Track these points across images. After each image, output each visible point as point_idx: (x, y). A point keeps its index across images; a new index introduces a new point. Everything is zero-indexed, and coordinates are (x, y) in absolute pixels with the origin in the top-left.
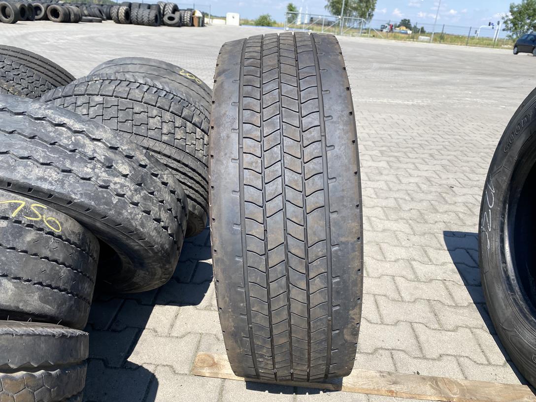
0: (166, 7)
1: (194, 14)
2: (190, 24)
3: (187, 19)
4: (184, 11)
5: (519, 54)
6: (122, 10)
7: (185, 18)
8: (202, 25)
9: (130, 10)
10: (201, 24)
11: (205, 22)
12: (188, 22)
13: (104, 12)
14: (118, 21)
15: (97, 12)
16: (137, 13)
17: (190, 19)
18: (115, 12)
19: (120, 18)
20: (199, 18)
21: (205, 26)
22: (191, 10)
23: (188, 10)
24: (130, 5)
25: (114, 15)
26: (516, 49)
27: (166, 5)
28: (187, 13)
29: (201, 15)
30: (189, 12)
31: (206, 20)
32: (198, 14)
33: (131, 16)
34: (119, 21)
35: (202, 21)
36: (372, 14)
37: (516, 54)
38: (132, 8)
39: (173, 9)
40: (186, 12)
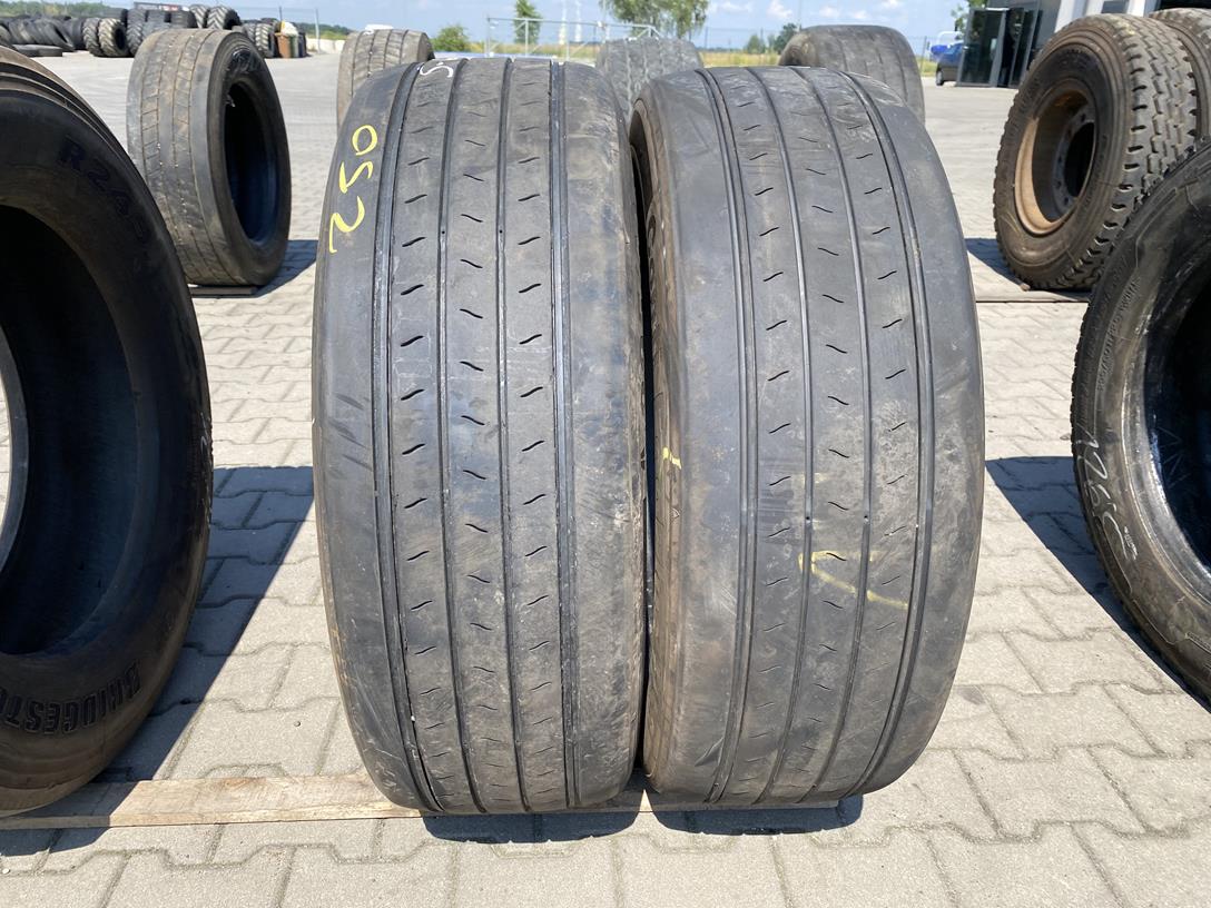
0: (210, 16)
1: (278, 31)
2: (272, 53)
3: (260, 41)
4: (252, 25)
5: (946, 84)
6: (107, 27)
7: (257, 39)
8: (303, 53)
9: (126, 25)
10: (297, 52)
11: (309, 45)
12: (266, 48)
13: (68, 34)
14: (100, 52)
15: (52, 35)
16: (140, 32)
17: (269, 40)
18: (90, 32)
19: (103, 44)
20: (291, 38)
21: (307, 55)
22: (270, 21)
23: (264, 21)
24: (125, 15)
25: (89, 37)
26: (940, 74)
27: (209, 11)
28: (262, 28)
29: (294, 32)
30: (266, 27)
31: (311, 42)
32: (288, 29)
33: (128, 38)
34: (102, 51)
35: (300, 46)
36: (702, 15)
37: (942, 83)
38: (129, 21)
39: (225, 20)
40: (259, 25)
